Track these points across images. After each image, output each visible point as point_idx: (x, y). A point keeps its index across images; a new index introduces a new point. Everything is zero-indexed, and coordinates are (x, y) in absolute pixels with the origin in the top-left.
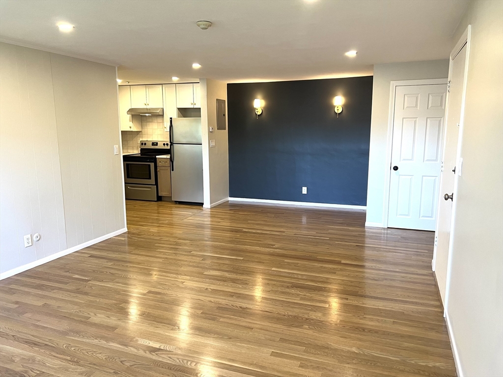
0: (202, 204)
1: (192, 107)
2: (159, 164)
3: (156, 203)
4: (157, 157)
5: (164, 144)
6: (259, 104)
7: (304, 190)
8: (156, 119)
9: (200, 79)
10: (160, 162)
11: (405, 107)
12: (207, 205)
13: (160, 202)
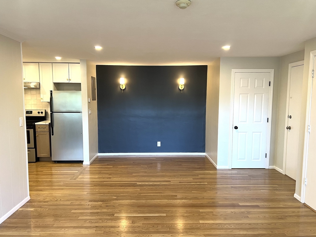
0: (81, 162)
1: (68, 82)
2: (37, 130)
3: (36, 163)
4: (36, 124)
5: (39, 113)
6: (123, 81)
7: (159, 144)
8: (30, 91)
9: (81, 60)
10: (39, 128)
11: (241, 86)
12: (87, 162)
13: (38, 163)
